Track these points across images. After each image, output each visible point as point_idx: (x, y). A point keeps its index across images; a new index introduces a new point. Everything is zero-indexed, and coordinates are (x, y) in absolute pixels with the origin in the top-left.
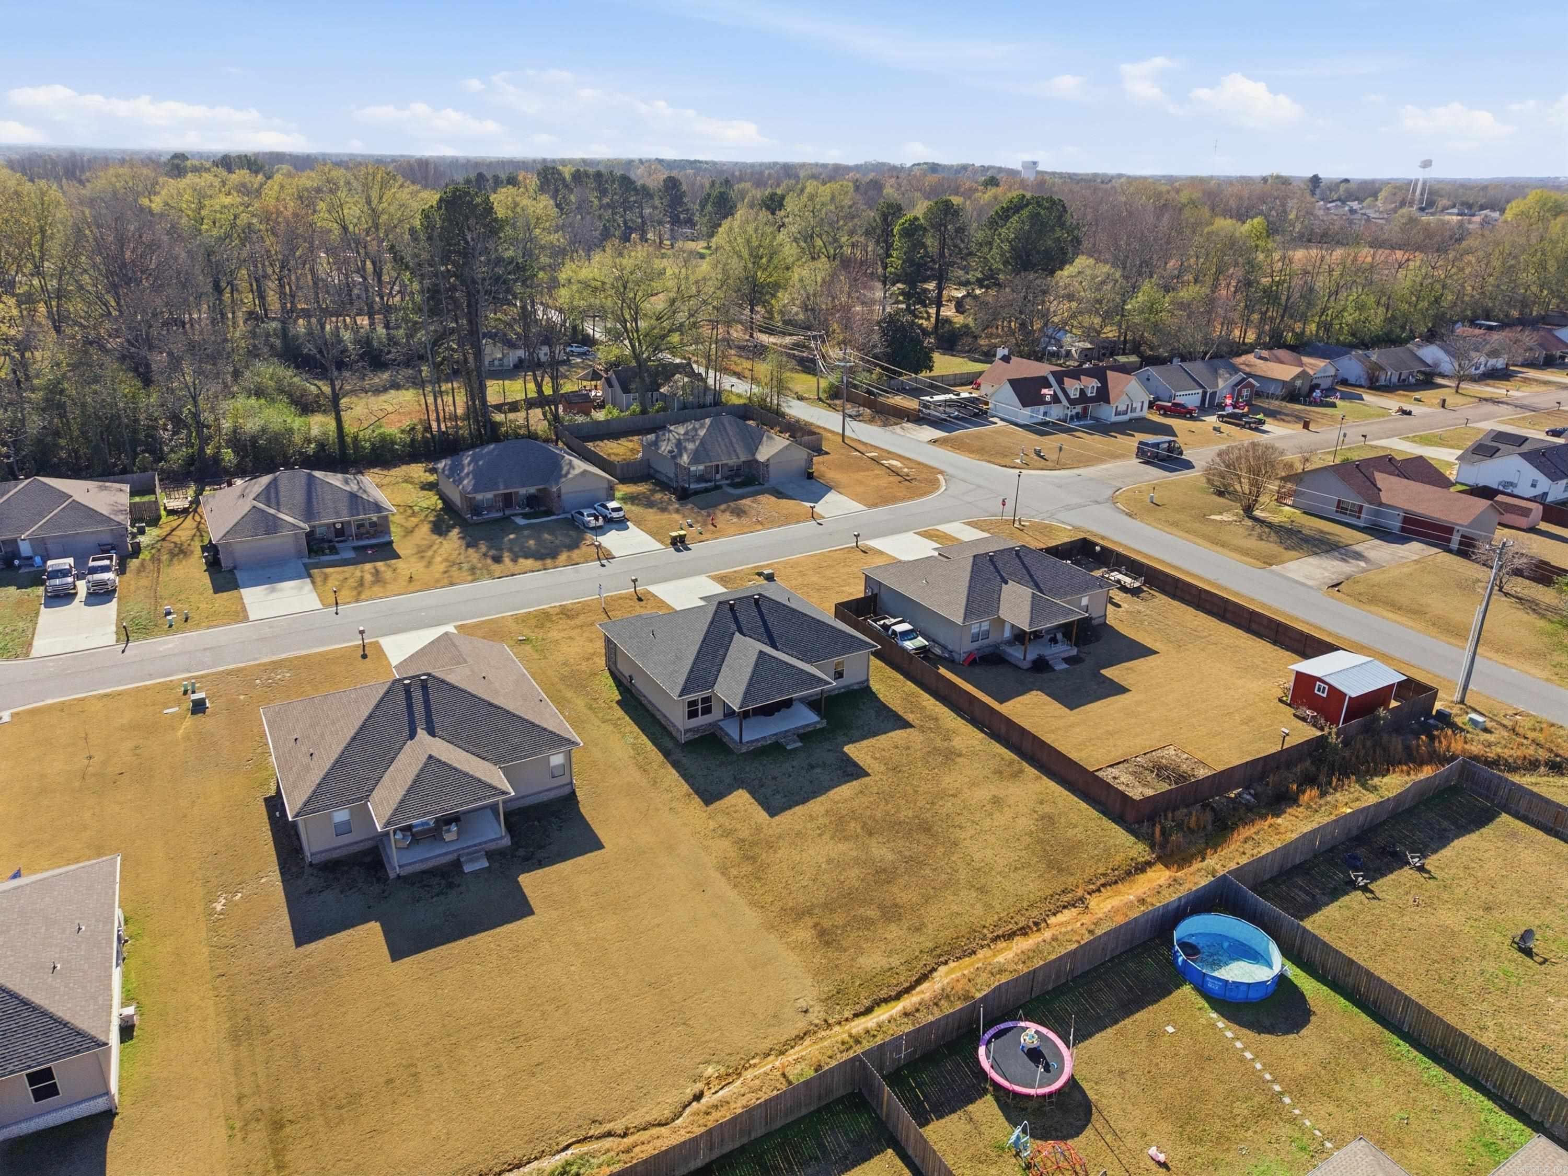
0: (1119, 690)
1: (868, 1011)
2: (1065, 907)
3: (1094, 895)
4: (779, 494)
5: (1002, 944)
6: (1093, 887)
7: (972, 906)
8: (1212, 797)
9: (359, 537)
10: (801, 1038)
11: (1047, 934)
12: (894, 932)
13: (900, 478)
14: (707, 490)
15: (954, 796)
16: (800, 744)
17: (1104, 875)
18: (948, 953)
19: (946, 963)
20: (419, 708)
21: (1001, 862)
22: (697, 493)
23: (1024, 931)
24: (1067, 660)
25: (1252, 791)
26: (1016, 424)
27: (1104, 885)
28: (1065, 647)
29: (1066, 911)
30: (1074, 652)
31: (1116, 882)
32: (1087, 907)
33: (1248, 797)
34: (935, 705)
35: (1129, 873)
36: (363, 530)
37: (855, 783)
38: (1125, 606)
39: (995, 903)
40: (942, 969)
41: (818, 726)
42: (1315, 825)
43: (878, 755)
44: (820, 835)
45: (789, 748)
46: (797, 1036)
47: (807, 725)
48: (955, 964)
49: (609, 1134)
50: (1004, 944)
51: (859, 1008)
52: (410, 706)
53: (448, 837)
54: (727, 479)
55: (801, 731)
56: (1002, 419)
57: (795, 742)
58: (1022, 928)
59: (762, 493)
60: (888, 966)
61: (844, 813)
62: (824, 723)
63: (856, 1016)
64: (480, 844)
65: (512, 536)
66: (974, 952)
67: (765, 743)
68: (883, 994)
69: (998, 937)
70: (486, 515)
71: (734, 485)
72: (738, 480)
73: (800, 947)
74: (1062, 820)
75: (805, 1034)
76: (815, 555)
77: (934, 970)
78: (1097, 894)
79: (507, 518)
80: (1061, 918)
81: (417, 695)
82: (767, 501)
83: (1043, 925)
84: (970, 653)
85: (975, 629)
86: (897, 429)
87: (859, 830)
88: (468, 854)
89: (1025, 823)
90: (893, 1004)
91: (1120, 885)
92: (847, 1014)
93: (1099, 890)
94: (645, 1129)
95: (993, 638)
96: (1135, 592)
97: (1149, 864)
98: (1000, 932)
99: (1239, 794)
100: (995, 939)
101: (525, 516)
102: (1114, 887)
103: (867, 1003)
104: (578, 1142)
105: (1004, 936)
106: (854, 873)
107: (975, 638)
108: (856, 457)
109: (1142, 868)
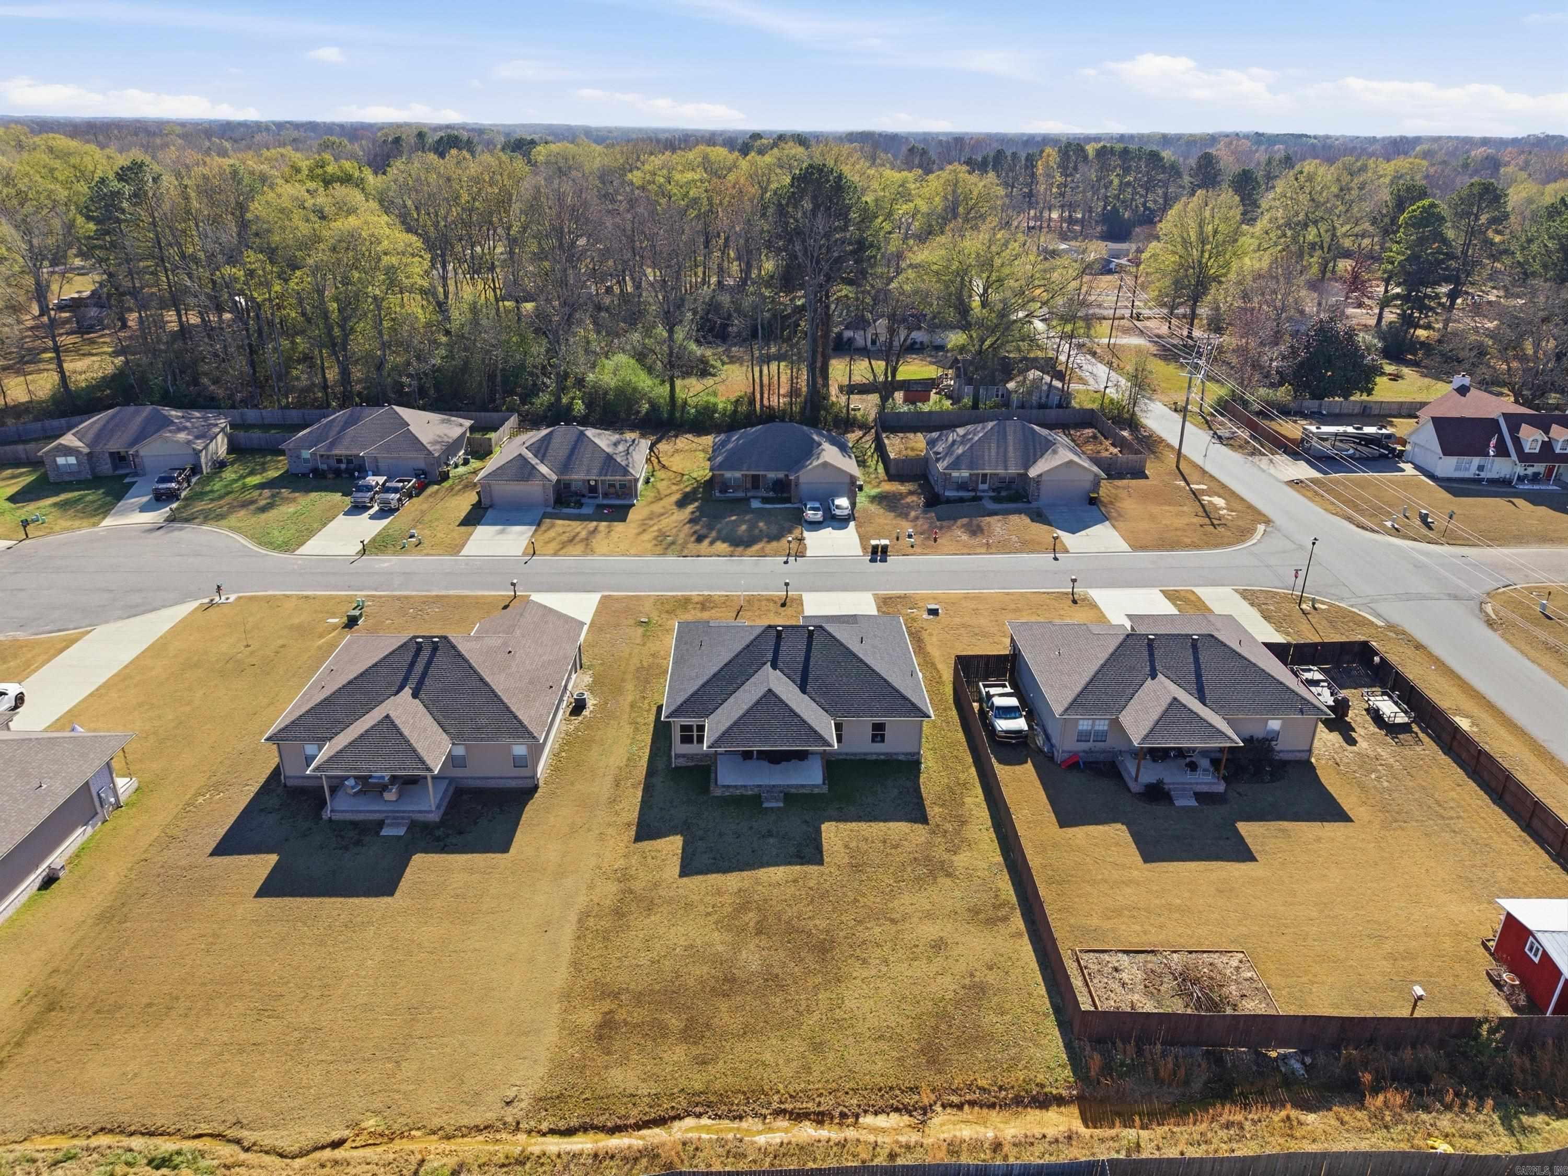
0: (1244, 854)
1: (569, 1132)
2: (897, 1110)
3: (949, 1110)
4: (1039, 517)
5: (782, 1123)
6: (955, 1099)
7: (788, 1061)
8: (1236, 1044)
9: (606, 495)
10: (478, 1129)
11: (851, 1133)
12: (677, 1054)
13: (1207, 521)
14: (961, 500)
15: (893, 921)
16: (781, 805)
17: (983, 1090)
18: (709, 1105)
19: (699, 1116)
20: (419, 668)
21: (872, 1021)
22: (949, 501)
23: (820, 1118)
24: (1200, 797)
25: (1308, 1060)
26: (1432, 477)
27: (972, 1103)
28: (1209, 778)
29: (894, 1116)
30: (1221, 787)
31: (992, 1106)
32: (923, 1122)
33: (1297, 1066)
34: (978, 805)
35: (1018, 1102)
36: (612, 490)
37: (798, 867)
38: (1363, 744)
39: (817, 1069)
40: (690, 1122)
41: (816, 791)
42: (1364, 1146)
43: (853, 844)
44: (708, 914)
45: (765, 805)
46: (477, 1126)
47: (803, 786)
48: (710, 1122)
49: (238, 1142)
50: (786, 1124)
51: (562, 1125)
52: (412, 664)
53: (388, 796)
54: (994, 490)
55: (793, 791)
56: (1417, 467)
57: (777, 801)
58: (822, 1114)
59: (1018, 512)
60: (632, 1091)
61: (756, 897)
62: (825, 789)
63: (552, 1132)
64: (409, 812)
65: (734, 518)
66: (741, 1118)
67: (745, 793)
68: (599, 1121)
69: (784, 1111)
70: (731, 494)
71: (996, 500)
72: (1003, 494)
73: (573, 1031)
74: (995, 999)
75: (486, 1128)
76: (1012, 594)
77: (678, 1117)
78: (955, 1111)
79: (747, 500)
80: (881, 1121)
81: (425, 654)
82: (1020, 521)
83: (851, 1120)
84: (1076, 754)
85: (1084, 725)
86: (1264, 462)
87: (752, 924)
88: (395, 818)
89: (947, 986)
90: (601, 1136)
91: (994, 1113)
92: (544, 1126)
93: (960, 1107)
94: (267, 1153)
95: (1112, 743)
96: (1393, 729)
97: (1060, 1101)
98: (789, 1106)
99: (1285, 1057)
100: (779, 1113)
101: (765, 500)
102: (985, 1111)
103: (574, 1122)
104: (211, 1135)
105: (791, 1113)
106: (702, 970)
107: (1083, 737)
108: (1178, 487)
109: (1043, 1101)
